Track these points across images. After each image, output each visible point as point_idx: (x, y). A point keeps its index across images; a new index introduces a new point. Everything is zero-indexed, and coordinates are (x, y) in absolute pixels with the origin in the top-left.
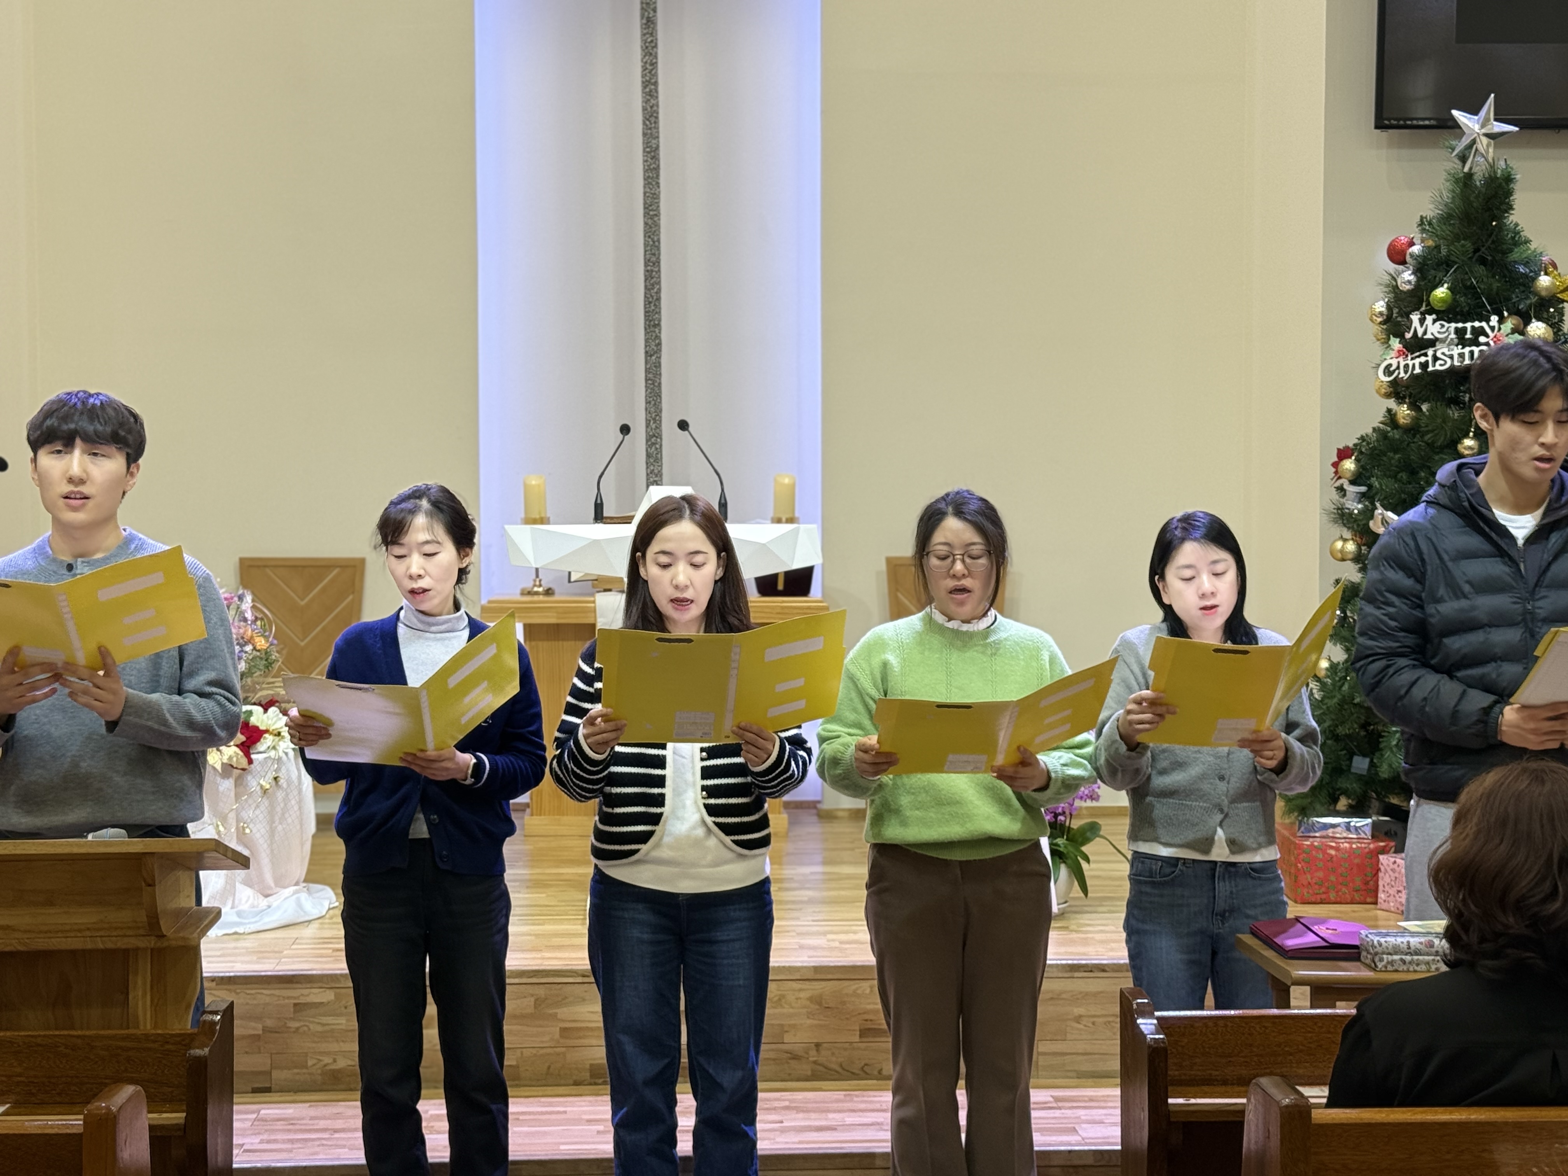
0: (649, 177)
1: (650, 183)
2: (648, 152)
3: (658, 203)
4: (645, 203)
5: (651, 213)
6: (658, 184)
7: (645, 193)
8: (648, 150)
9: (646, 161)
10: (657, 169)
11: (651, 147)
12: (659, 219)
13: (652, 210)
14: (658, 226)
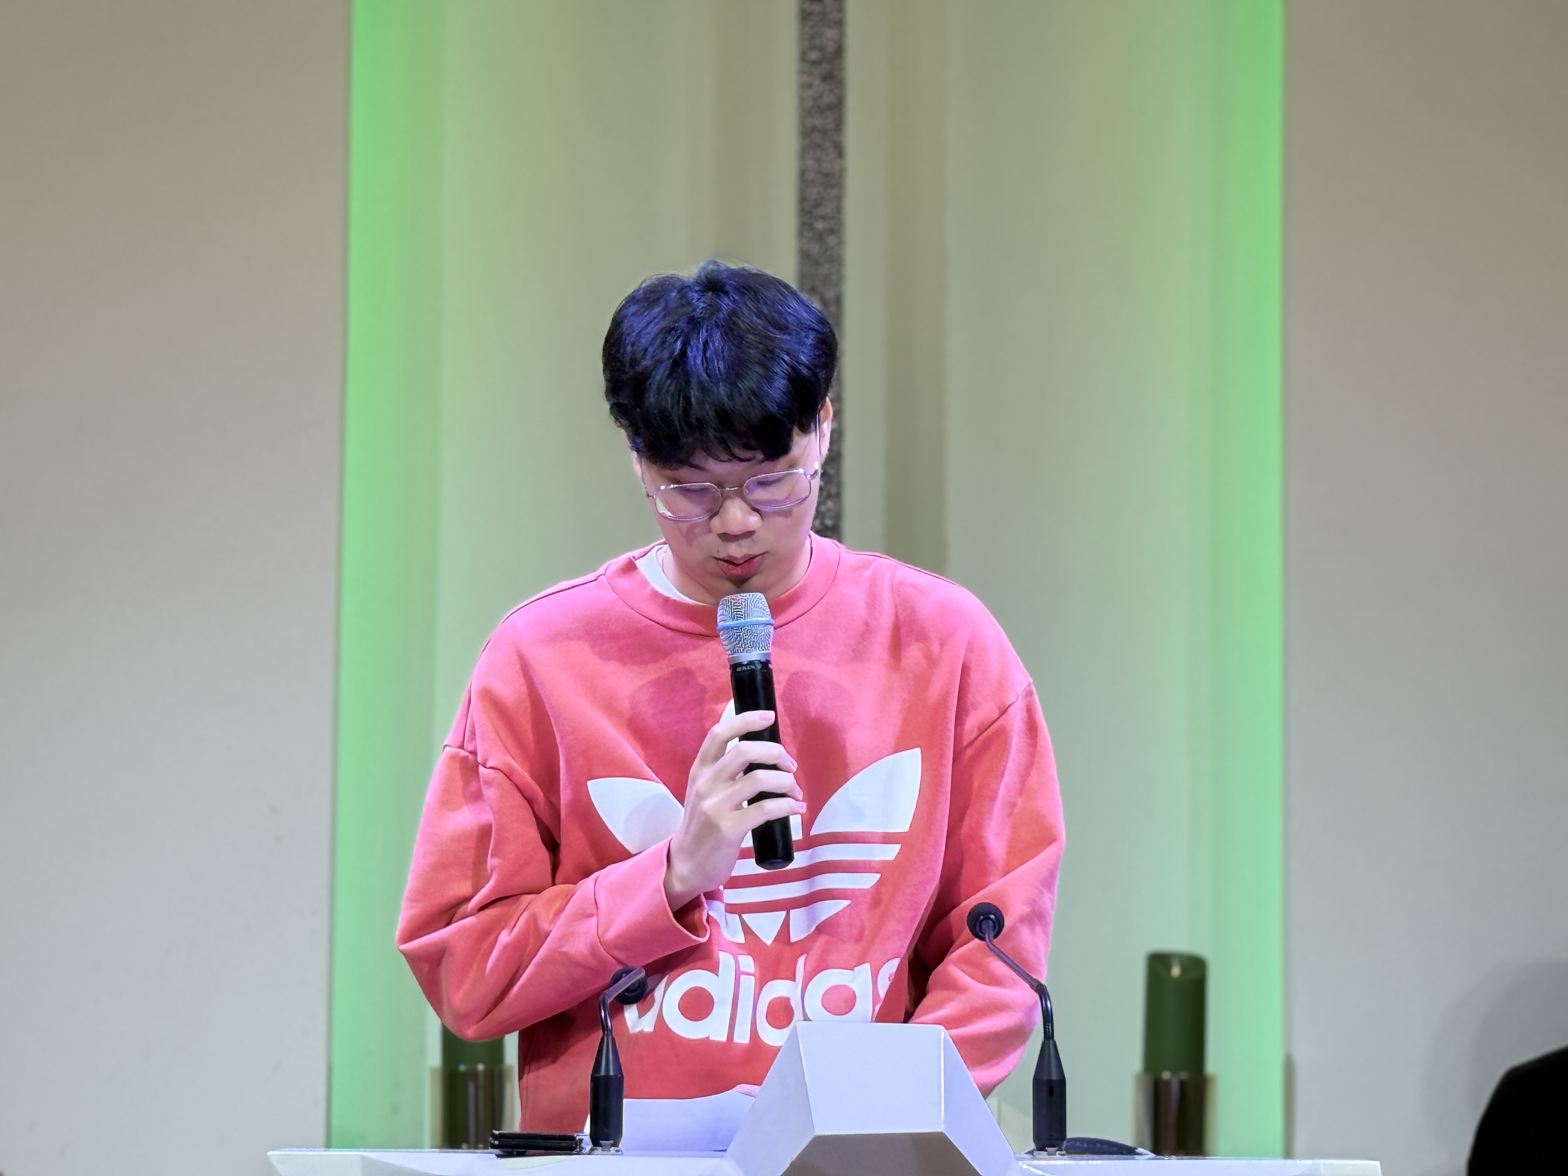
0: (814, 129)
1: (818, 146)
2: (814, 63)
3: (839, 199)
4: (803, 198)
5: (820, 225)
6: (839, 151)
7: (803, 173)
8: (814, 56)
9: (810, 86)
10: (837, 107)
11: (821, 49)
12: (840, 243)
13: (823, 218)
14: (837, 261)
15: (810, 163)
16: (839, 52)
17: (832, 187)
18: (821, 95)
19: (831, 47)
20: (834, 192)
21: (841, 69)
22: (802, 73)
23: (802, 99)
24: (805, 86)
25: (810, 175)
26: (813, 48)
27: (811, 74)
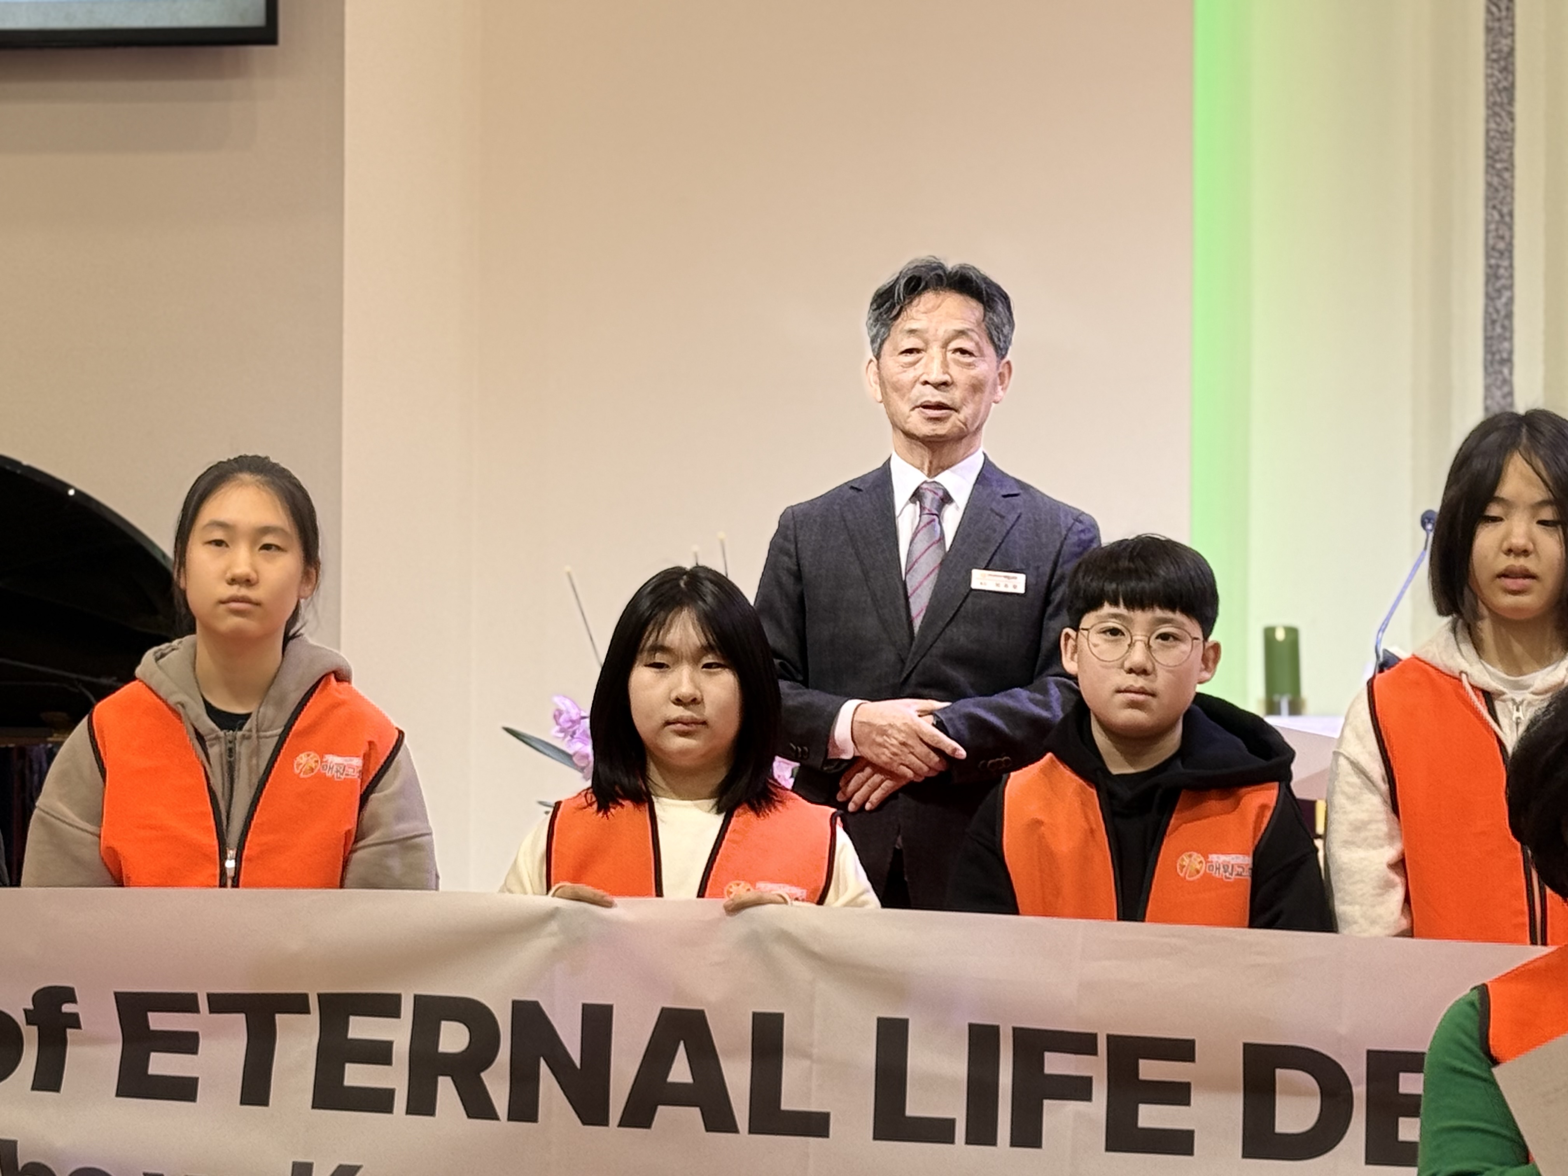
15: (1493, 126)
16: (1511, 52)
17: (1506, 140)
18: (1499, 81)
19: (1506, 49)
20: (1509, 144)
21: (1513, 64)
22: (1487, 67)
23: (1487, 84)
24: (1489, 76)
25: (1492, 134)
26: (1494, 51)
27: (1492, 68)
